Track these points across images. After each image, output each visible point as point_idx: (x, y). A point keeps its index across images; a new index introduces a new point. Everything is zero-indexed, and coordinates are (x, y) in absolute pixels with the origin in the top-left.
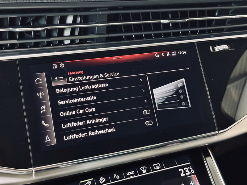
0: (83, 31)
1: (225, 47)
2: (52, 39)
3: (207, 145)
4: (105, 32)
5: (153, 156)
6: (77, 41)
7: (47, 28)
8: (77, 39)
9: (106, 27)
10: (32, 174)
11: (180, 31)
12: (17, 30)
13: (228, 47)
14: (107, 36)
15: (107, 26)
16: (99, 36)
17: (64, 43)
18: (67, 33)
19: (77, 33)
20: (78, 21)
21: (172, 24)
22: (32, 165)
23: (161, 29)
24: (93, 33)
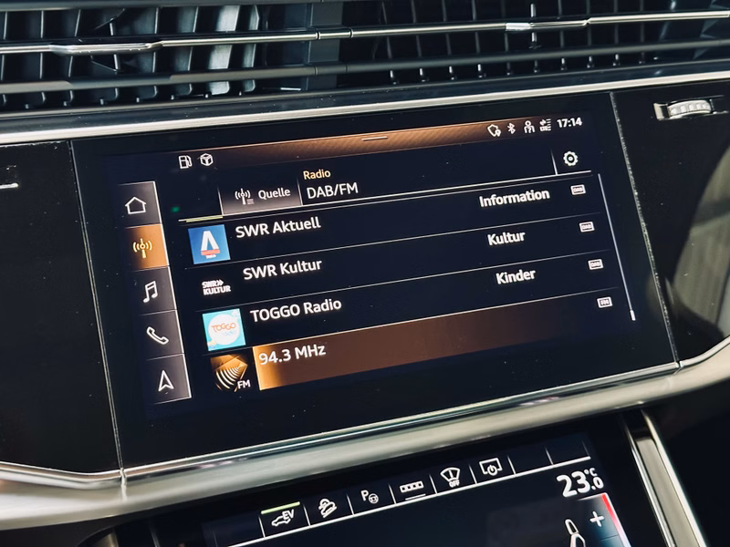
0: (269, 56)
1: (701, 106)
2: (174, 79)
3: (641, 403)
4: (336, 60)
5: (481, 438)
6: (251, 87)
7: (161, 45)
8: (251, 80)
9: (338, 44)
10: (120, 487)
11: (563, 55)
12: (71, 49)
13: (709, 107)
14: (341, 69)
15: (343, 40)
16: (317, 71)
17: (210, 93)
18: (220, 60)
19: (249, 60)
20: (255, 23)
21: (539, 33)
22: (120, 461)
23: (504, 49)
24: (298, 61)
